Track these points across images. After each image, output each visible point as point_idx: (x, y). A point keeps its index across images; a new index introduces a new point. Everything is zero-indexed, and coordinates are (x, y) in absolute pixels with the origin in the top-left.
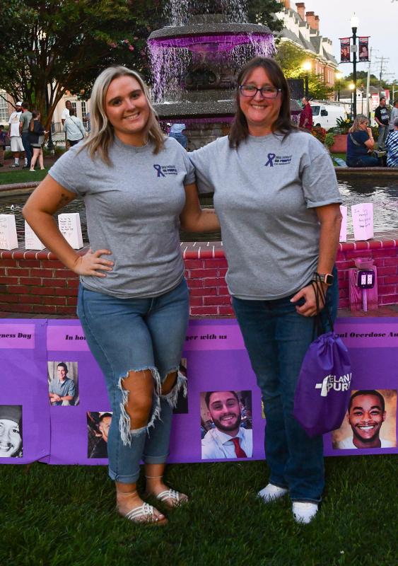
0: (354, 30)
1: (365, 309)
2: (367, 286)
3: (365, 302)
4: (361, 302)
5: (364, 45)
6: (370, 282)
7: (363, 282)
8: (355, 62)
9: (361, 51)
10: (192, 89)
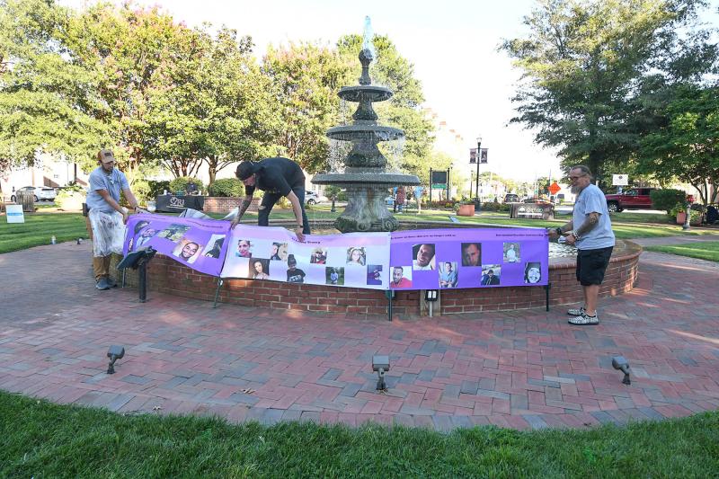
0: (479, 144)
1: (431, 314)
2: (432, 300)
3: (431, 311)
4: (428, 310)
5: (485, 153)
6: (434, 296)
7: (430, 296)
8: (478, 163)
9: (483, 157)
10: (351, 166)
